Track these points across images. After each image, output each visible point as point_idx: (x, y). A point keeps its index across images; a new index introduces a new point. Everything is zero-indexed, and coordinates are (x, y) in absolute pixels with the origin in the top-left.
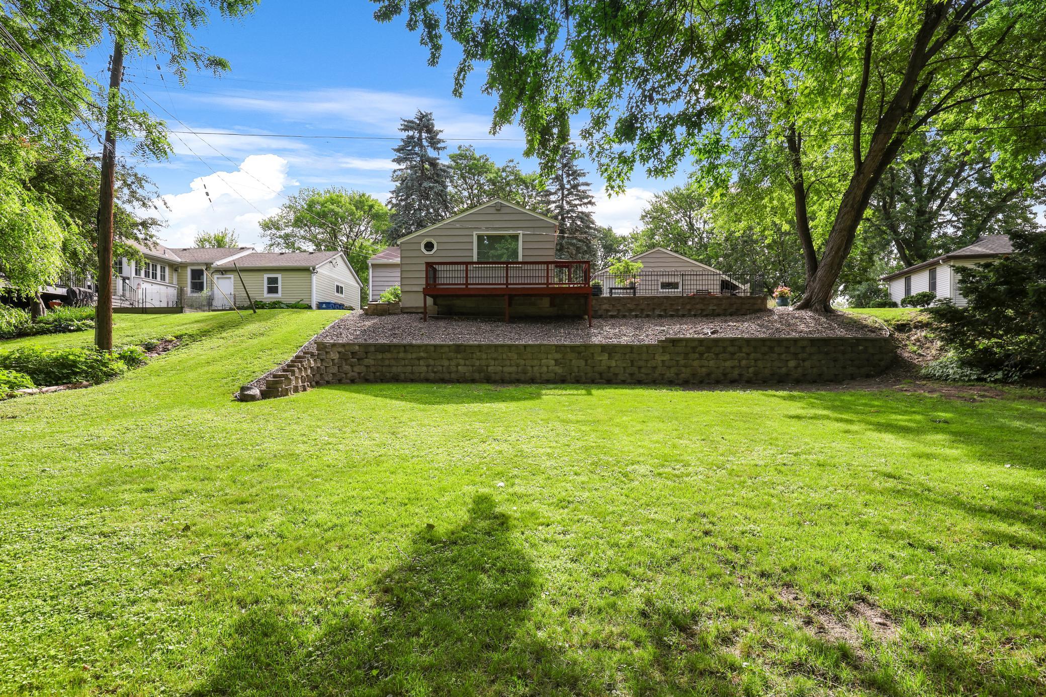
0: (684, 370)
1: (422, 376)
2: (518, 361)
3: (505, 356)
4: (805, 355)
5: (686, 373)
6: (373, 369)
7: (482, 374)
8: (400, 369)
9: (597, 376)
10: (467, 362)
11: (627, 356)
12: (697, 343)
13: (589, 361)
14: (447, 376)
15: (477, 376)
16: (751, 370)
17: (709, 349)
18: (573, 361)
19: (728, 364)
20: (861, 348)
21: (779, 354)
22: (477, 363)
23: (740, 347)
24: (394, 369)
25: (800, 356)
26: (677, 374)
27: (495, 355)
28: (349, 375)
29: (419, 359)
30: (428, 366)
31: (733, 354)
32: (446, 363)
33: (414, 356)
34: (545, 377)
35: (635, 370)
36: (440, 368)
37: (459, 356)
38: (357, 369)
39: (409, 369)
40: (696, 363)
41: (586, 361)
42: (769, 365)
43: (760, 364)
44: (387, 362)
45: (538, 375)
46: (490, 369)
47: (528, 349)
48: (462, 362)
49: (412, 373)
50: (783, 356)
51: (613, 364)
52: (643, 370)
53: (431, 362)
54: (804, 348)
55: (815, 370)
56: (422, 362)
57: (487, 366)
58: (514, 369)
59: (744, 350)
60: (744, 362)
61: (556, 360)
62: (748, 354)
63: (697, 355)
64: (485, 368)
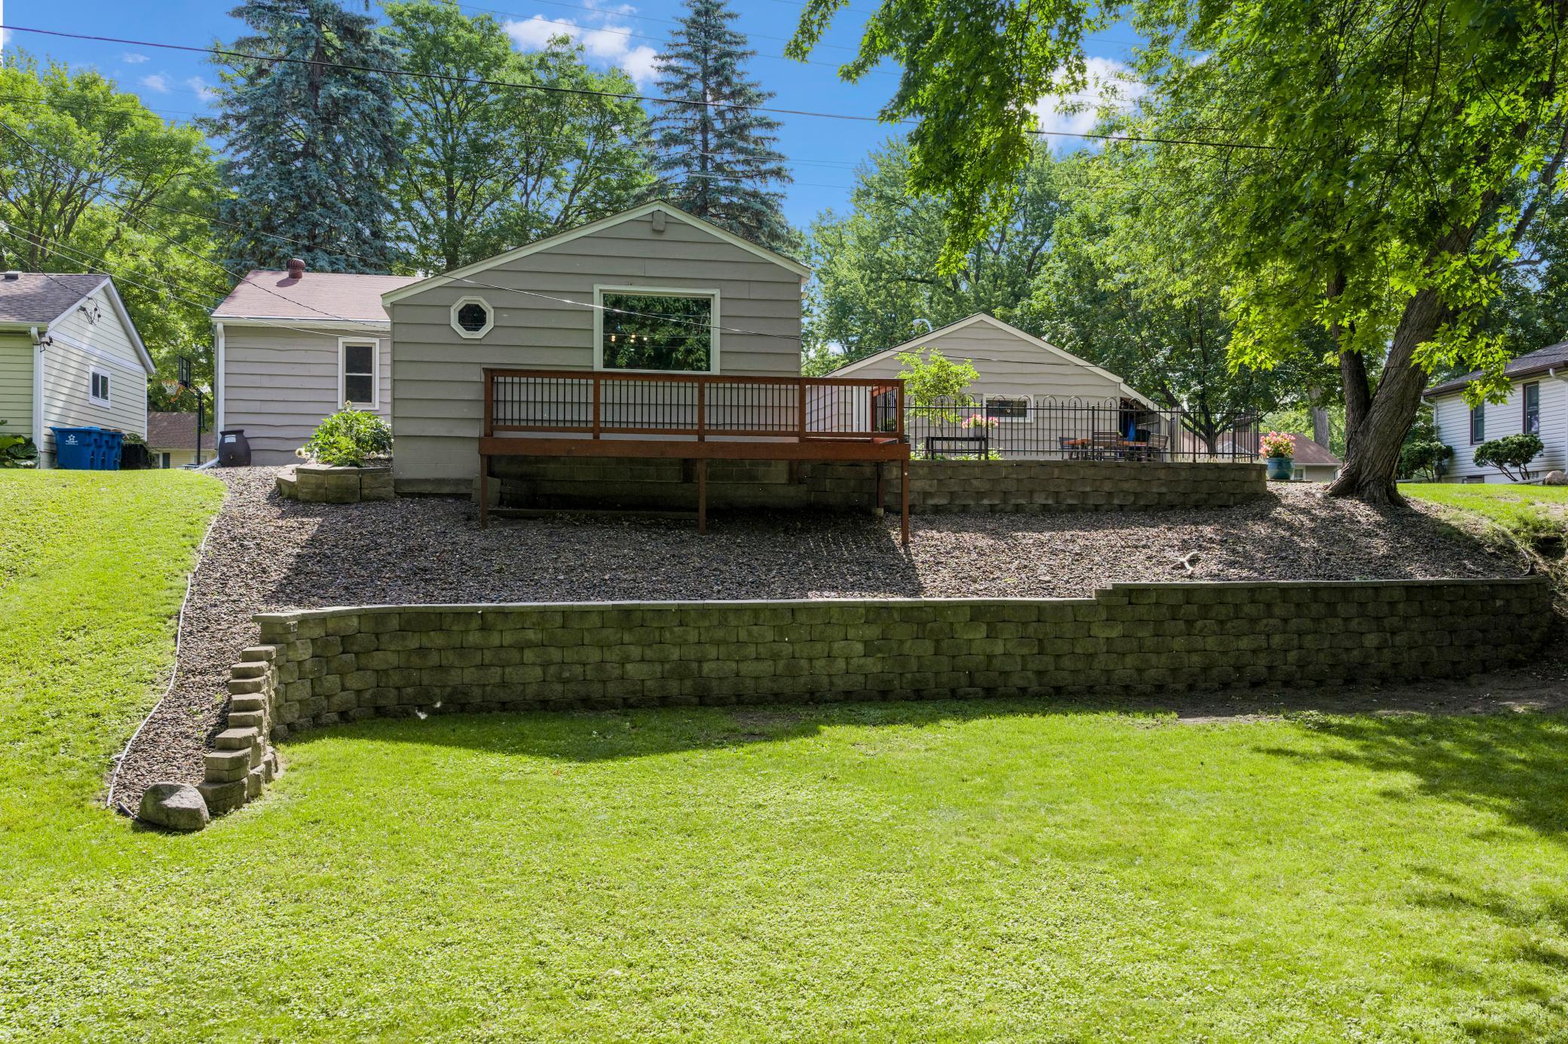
0: (1154, 659)
1: (531, 691)
2: (776, 647)
3: (743, 635)
4: (1395, 621)
5: (1157, 668)
6: (396, 678)
7: (688, 683)
8: (469, 675)
9: (964, 680)
10: (649, 653)
11: (1030, 630)
12: (1180, 596)
13: (945, 644)
14: (596, 691)
15: (673, 687)
16: (1292, 656)
17: (1205, 610)
18: (908, 644)
19: (1244, 643)
20: (1499, 603)
21: (1347, 620)
22: (675, 654)
23: (1269, 606)
25: (1386, 623)
26: (1140, 671)
27: (719, 634)
29: (521, 648)
30: (545, 665)
31: (1253, 620)
32: (594, 655)
33: (508, 639)
34: (841, 684)
35: (1048, 661)
36: (579, 669)
37: (627, 638)
38: (354, 681)
39: (494, 675)
40: (1179, 644)
41: (937, 641)
42: (1326, 645)
43: (1309, 641)
44: (434, 659)
45: (825, 680)
46: (706, 667)
47: (802, 618)
48: (635, 652)
49: (504, 684)
50: (1354, 625)
51: (999, 648)
52: (1066, 663)
53: (555, 654)
54: (1392, 604)
55: (1414, 653)
56: (529, 656)
57: (700, 662)
58: (765, 667)
59: (1277, 611)
60: (1277, 640)
61: (866, 643)
62: (1285, 621)
63: (1181, 625)
64: (695, 665)
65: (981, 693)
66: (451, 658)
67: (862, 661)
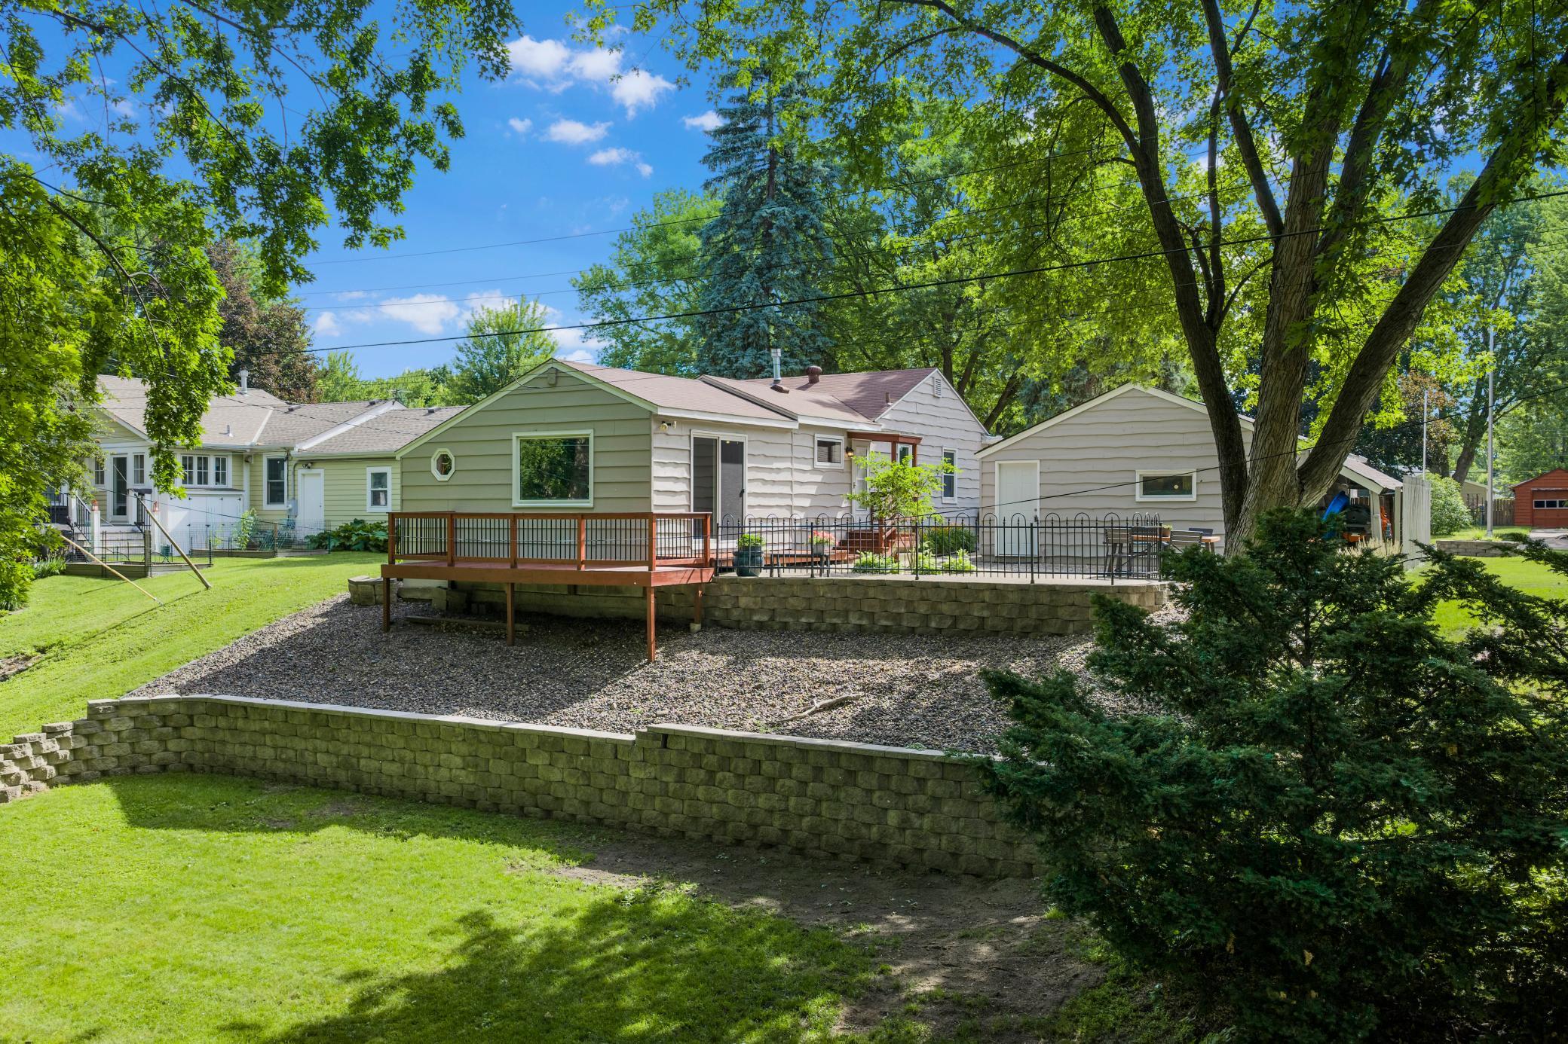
0: (676, 805)
6: (199, 746)
8: (238, 749)
10: (330, 747)
11: (580, 762)
13: (516, 766)
14: (298, 771)
15: (342, 775)
18: (491, 763)
19: (762, 801)
21: (869, 792)
22: (345, 750)
23: (787, 764)
24: (229, 749)
25: (911, 800)
28: (155, 758)
29: (264, 733)
30: (275, 748)
31: (773, 780)
32: (301, 744)
33: (257, 726)
37: (319, 734)
38: (173, 746)
39: (249, 751)
40: (701, 792)
41: (512, 764)
42: (844, 815)
43: (825, 809)
44: (220, 735)
45: (433, 784)
48: (322, 745)
49: (254, 758)
50: (875, 798)
51: (556, 776)
53: (281, 741)
54: (919, 781)
55: (943, 841)
56: (268, 740)
57: (358, 758)
59: (795, 772)
60: (793, 802)
61: (463, 758)
62: (803, 783)
63: (702, 774)
64: (354, 760)
65: (540, 814)
66: (228, 737)
67: (458, 772)
